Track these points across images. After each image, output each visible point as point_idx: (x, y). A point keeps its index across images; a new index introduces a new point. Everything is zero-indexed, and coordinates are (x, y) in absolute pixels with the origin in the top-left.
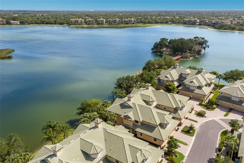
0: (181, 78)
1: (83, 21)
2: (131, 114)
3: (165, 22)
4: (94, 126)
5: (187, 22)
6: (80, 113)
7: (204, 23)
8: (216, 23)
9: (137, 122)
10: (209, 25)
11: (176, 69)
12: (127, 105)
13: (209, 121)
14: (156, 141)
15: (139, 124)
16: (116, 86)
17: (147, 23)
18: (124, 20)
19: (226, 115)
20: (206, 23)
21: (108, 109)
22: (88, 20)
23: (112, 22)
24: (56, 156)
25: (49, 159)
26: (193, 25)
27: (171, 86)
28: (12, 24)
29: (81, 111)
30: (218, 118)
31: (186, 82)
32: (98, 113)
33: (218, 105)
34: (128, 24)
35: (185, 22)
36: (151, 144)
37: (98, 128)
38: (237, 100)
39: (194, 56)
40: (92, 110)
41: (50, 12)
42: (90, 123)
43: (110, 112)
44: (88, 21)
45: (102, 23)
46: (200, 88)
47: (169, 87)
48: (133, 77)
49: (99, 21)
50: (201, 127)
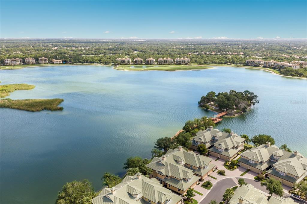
0: (213, 140)
1: (130, 61)
2: (163, 171)
3: (224, 63)
4: (136, 177)
5: (250, 63)
6: (126, 168)
7: (269, 65)
8: (282, 67)
9: (167, 176)
10: (274, 68)
11: (211, 131)
12: (161, 163)
13: (227, 179)
14: (180, 191)
15: (169, 178)
16: (156, 146)
17: (203, 64)
18: (176, 60)
19: (242, 175)
20: (271, 66)
21: (147, 166)
22: (136, 59)
23: (162, 62)
24: (113, 194)
25: (109, 195)
26: (256, 66)
27: (202, 147)
28: (55, 63)
29: (127, 165)
30: (234, 177)
31: (216, 144)
32: (139, 168)
33: (239, 166)
34: (180, 64)
35: (247, 64)
36: (173, 191)
37: (138, 179)
38: (253, 163)
39: (240, 113)
40: (135, 165)
41: (93, 43)
42: (133, 175)
43: (148, 168)
44: (136, 61)
45: (151, 63)
46: (227, 150)
47: (201, 148)
48: (170, 138)
49: (148, 61)
50: (218, 183)
